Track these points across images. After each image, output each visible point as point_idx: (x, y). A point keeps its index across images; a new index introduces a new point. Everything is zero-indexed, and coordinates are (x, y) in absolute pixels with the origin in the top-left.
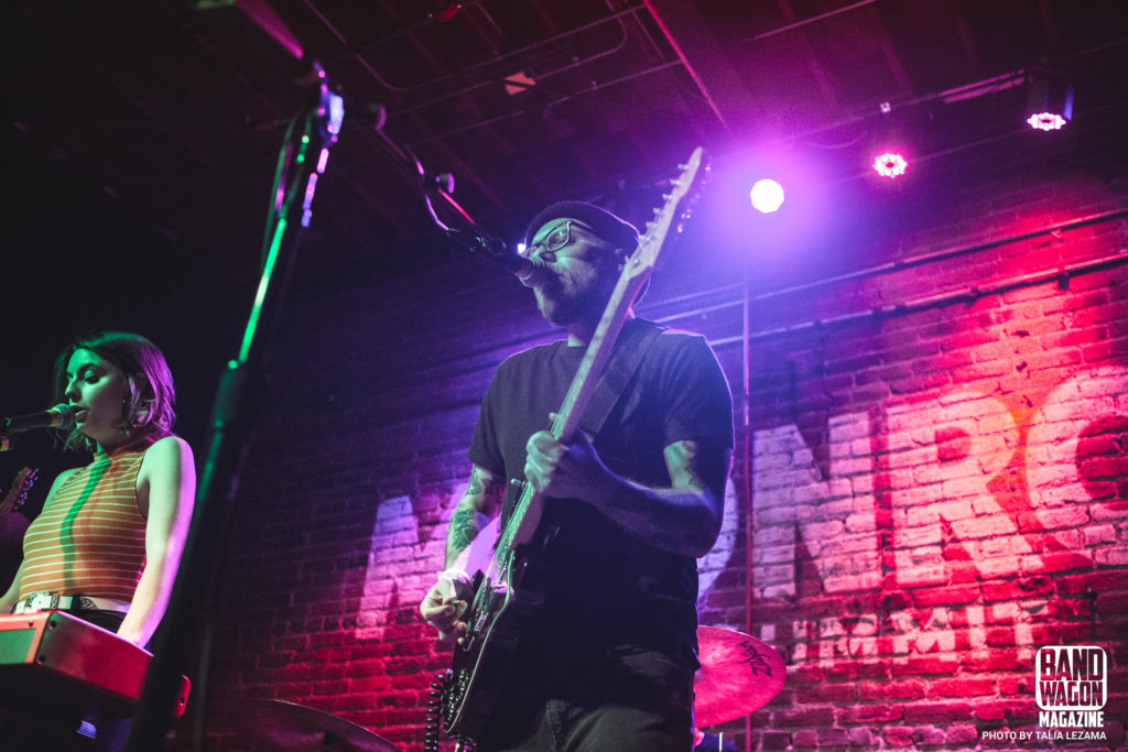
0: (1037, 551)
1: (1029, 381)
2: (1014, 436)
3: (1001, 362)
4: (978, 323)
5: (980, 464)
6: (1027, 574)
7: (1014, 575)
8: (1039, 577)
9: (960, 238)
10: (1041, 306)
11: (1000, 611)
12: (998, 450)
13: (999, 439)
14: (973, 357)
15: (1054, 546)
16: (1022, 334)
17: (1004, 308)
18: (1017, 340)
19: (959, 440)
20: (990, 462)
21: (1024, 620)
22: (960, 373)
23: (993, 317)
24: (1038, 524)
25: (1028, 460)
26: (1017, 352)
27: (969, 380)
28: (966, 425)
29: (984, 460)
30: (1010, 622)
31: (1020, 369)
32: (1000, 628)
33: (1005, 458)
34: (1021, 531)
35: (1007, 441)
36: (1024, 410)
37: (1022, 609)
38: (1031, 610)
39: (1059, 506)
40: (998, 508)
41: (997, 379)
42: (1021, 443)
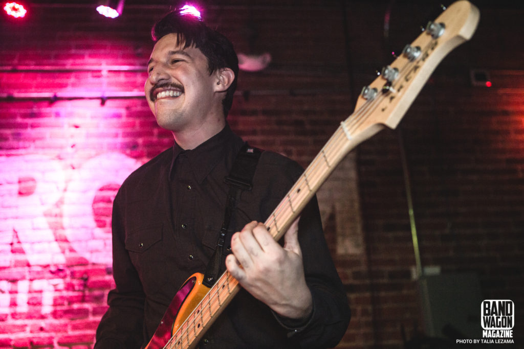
0: (63, 252)
1: (76, 155)
2: (62, 186)
3: (62, 142)
4: (53, 115)
5: (41, 200)
6: (56, 265)
7: (48, 266)
8: (61, 267)
9: (52, 61)
10: (89, 113)
11: (37, 285)
12: (51, 192)
13: (53, 187)
14: (48, 135)
15: (72, 250)
16: (77, 127)
18: (74, 130)
19: (30, 183)
20: (47, 199)
21: (50, 291)
22: (38, 143)
23: (63, 113)
24: (65, 237)
25: (66, 201)
26: (72, 136)
27: (43, 148)
28: (37, 175)
29: (44, 197)
30: (41, 292)
31: (73, 146)
32: (35, 295)
33: (54, 198)
34: (56, 240)
35: (58, 188)
36: (70, 171)
37: (49, 284)
38: (55, 286)
39: (78, 229)
40: (47, 226)
41: (57, 152)
42: (65, 190)
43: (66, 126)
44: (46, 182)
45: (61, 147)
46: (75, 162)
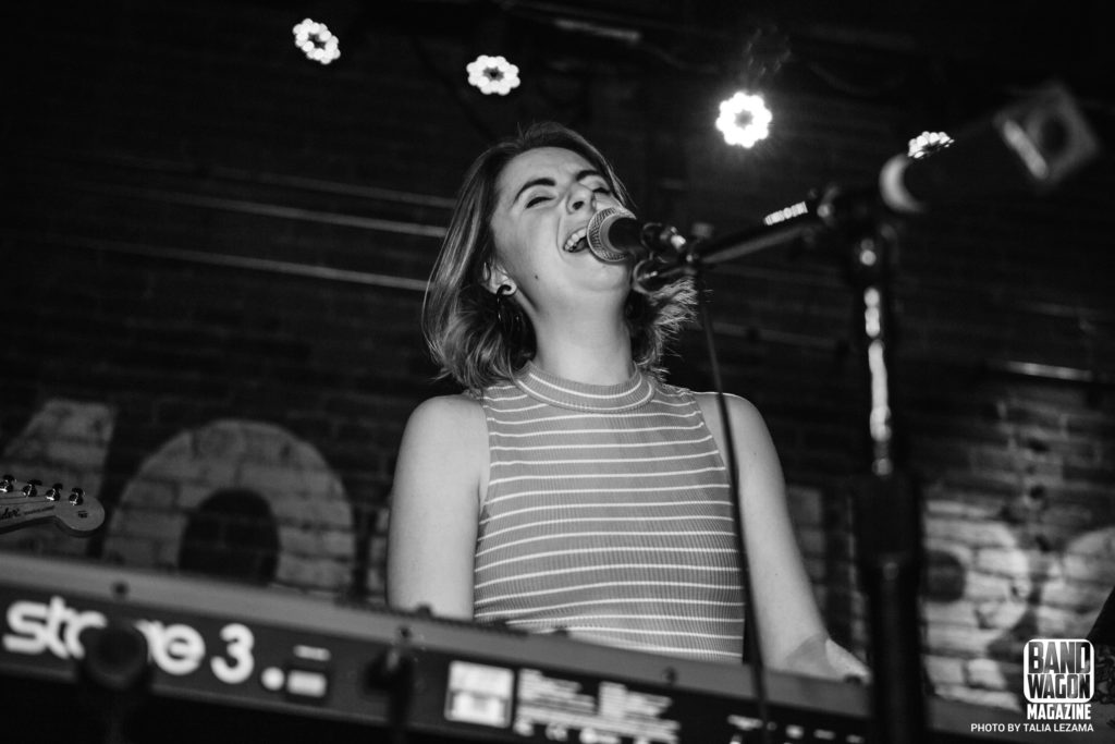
1: (1047, 517)
2: (1025, 587)
3: (1009, 479)
4: (979, 413)
5: (978, 615)
10: (1064, 418)
12: (1001, 600)
13: (1003, 587)
14: (973, 459)
16: (1038, 447)
17: (1016, 403)
18: (1029, 455)
19: (949, 572)
20: (992, 615)
22: (953, 474)
23: (1002, 408)
25: (1042, 627)
26: (1031, 470)
28: (963, 554)
29: (986, 609)
31: (1037, 493)
33: (1011, 614)
35: (1014, 591)
36: (1036, 554)
41: (1000, 503)
42: (1034, 599)
43: (1012, 445)
44: (987, 573)
45: (1010, 493)
46: (1047, 531)
